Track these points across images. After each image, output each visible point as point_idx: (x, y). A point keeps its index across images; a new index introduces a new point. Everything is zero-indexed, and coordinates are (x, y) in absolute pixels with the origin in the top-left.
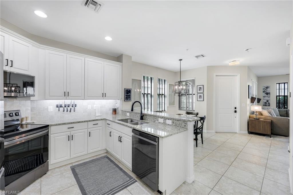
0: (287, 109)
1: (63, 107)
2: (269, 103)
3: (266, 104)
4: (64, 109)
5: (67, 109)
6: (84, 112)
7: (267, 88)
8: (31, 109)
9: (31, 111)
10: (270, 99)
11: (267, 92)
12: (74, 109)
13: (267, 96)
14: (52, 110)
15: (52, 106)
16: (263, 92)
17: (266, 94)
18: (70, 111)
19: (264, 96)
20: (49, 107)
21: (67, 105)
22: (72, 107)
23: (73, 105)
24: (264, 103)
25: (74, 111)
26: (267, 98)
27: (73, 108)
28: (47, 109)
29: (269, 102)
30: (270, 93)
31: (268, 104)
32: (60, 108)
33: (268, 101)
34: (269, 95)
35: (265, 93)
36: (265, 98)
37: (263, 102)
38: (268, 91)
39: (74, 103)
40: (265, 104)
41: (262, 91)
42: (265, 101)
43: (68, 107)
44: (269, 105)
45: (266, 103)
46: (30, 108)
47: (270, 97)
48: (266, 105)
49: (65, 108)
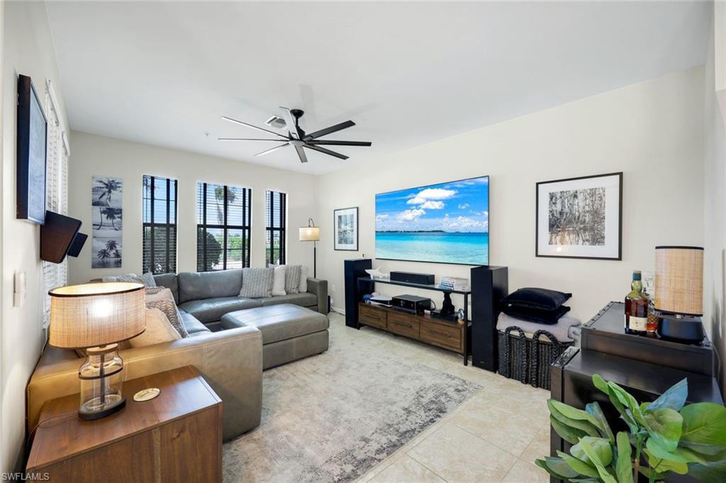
0: (175, 271)
2: (118, 255)
3: (106, 259)
7: (111, 186)
10: (120, 238)
11: (111, 206)
13: (110, 221)
16: (95, 204)
17: (104, 216)
19: (98, 221)
24: (96, 255)
26: (108, 233)
29: (118, 247)
30: (120, 211)
31: (112, 260)
33: (112, 245)
34: (117, 220)
35: (104, 208)
36: (102, 232)
37: (93, 250)
38: (115, 200)
40: (100, 260)
41: (88, 198)
42: (103, 246)
44: (118, 264)
45: (104, 253)
47: (120, 228)
48: (104, 265)
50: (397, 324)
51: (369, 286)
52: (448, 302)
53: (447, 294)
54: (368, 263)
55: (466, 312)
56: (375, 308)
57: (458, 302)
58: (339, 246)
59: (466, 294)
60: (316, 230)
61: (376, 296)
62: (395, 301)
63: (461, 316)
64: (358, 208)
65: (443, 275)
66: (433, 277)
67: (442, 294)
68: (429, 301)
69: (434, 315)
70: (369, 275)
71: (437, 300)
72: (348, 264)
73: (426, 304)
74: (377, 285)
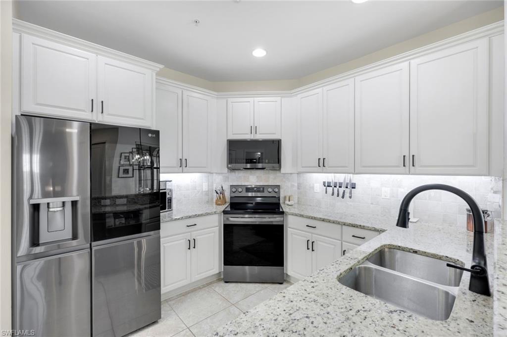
1: (331, 186)
4: (333, 190)
5: (338, 191)
6: (372, 204)
8: (298, 186)
9: (298, 189)
12: (351, 193)
14: (318, 191)
15: (318, 184)
18: (343, 197)
20: (315, 185)
21: (338, 184)
22: (347, 187)
23: (347, 184)
25: (350, 197)
27: (348, 191)
28: (313, 188)
32: (328, 188)
39: (350, 180)
43: (340, 187)
46: (296, 185)
49: (336, 189)
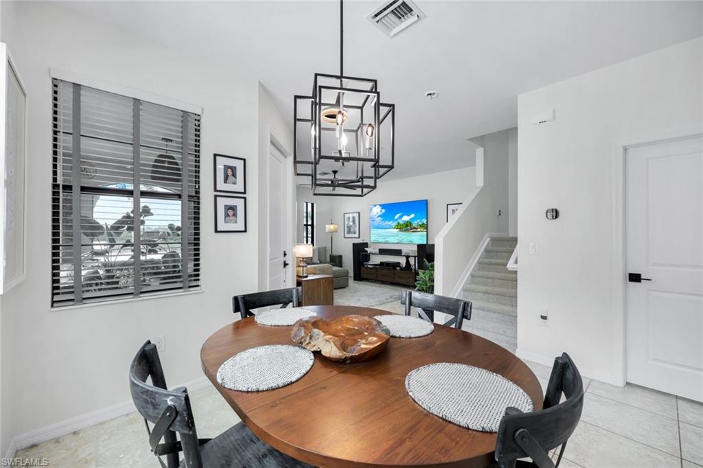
50: (383, 275)
51: (367, 257)
52: (408, 262)
53: (407, 257)
54: (366, 245)
55: (415, 265)
56: (371, 268)
57: (412, 261)
58: (347, 236)
59: (415, 257)
60: (336, 226)
61: (370, 263)
62: (382, 264)
63: (413, 268)
64: (359, 213)
65: (406, 250)
66: (401, 250)
67: (405, 258)
68: (399, 263)
69: (401, 269)
70: (367, 251)
71: (403, 261)
72: (355, 245)
73: (398, 264)
74: (371, 256)
